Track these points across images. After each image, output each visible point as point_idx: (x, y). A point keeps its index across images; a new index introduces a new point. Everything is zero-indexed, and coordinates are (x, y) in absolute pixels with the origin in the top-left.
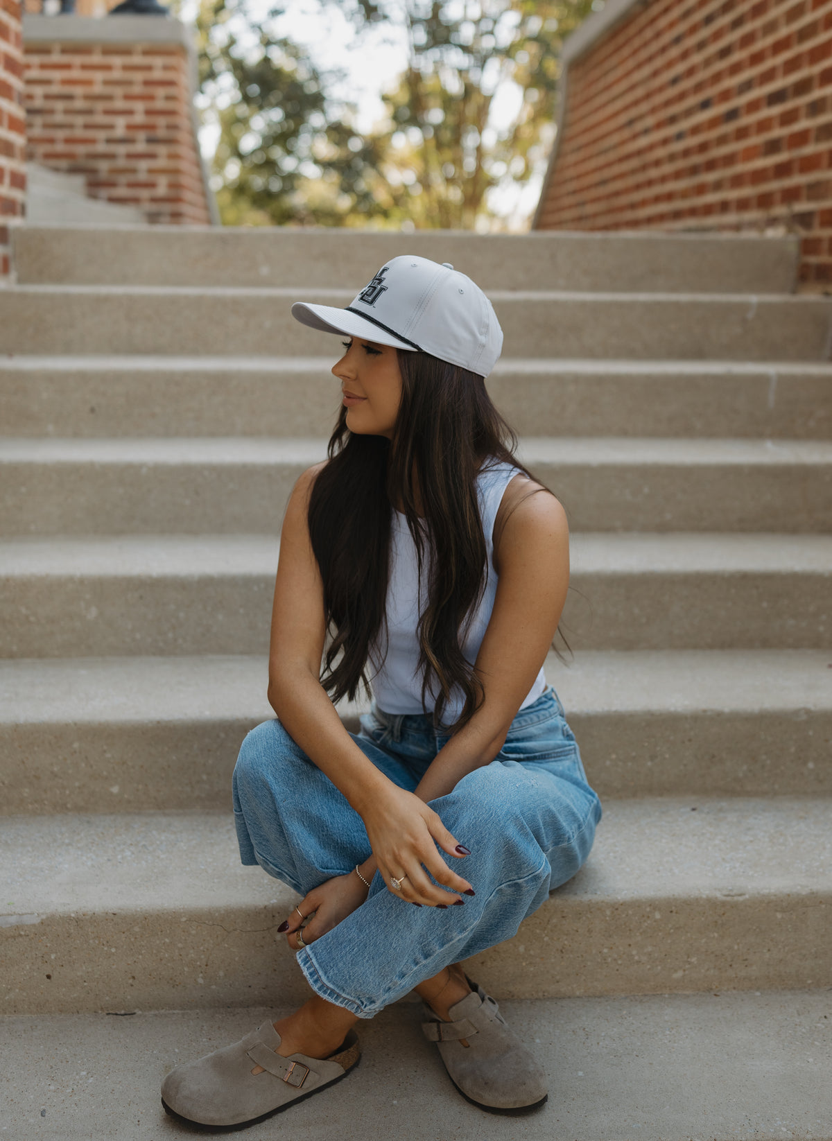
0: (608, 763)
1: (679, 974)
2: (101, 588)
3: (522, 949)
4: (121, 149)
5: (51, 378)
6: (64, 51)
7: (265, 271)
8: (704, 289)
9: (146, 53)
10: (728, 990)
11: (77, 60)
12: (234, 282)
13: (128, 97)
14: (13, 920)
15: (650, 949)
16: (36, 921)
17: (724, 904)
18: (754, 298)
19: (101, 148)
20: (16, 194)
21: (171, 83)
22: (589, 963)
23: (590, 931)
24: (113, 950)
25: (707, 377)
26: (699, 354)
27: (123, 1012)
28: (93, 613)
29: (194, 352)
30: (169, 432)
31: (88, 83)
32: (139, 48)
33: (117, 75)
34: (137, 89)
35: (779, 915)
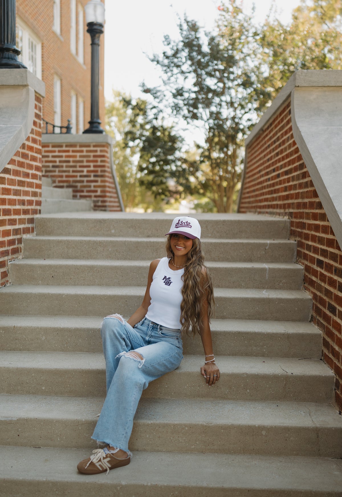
0: (186, 387)
1: (193, 447)
2: (46, 331)
3: (148, 436)
4: (85, 179)
5: (41, 267)
6: (66, 146)
7: (113, 231)
8: (258, 238)
9: (94, 146)
10: (208, 452)
11: (71, 149)
12: (104, 235)
13: (88, 161)
14: (10, 419)
15: (185, 438)
16: (16, 419)
17: (206, 426)
18: (268, 242)
19: (79, 179)
20: (38, 208)
21: (103, 156)
22: (167, 442)
23: (167, 432)
24: (36, 429)
25: (245, 269)
26: (250, 260)
27: (38, 447)
28: (44, 338)
29: (87, 258)
30: (75, 284)
31: (75, 156)
32: (92, 145)
33: (85, 154)
34: (92, 159)
35: (222, 431)
